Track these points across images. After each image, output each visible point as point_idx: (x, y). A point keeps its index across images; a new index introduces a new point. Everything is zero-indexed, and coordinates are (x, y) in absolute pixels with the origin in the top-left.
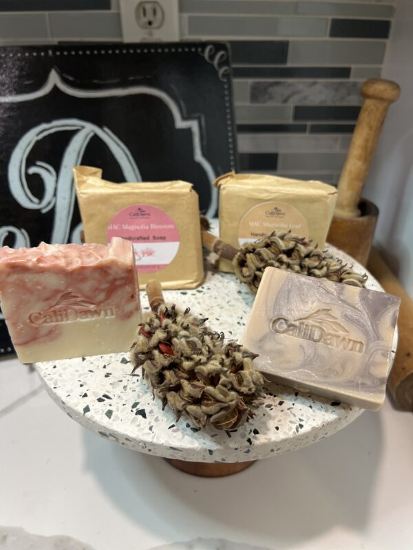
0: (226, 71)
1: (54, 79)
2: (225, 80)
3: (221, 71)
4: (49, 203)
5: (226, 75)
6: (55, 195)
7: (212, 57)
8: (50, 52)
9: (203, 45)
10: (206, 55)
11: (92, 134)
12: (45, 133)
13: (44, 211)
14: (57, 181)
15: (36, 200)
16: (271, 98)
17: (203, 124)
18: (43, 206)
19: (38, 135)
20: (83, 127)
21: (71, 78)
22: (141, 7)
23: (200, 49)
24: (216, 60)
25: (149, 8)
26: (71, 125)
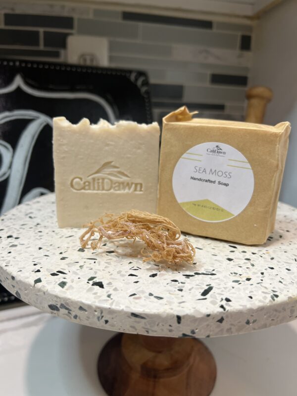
0: (146, 90)
1: (18, 82)
3: (143, 89)
4: (4, 174)
5: (147, 92)
6: (10, 167)
7: (136, 79)
8: (17, 64)
9: (130, 72)
10: (133, 77)
11: (45, 124)
14: (13, 156)
19: (1, 119)
20: (38, 118)
21: (30, 82)
22: (83, 56)
23: (128, 75)
24: (139, 83)
25: (88, 58)
26: (30, 116)
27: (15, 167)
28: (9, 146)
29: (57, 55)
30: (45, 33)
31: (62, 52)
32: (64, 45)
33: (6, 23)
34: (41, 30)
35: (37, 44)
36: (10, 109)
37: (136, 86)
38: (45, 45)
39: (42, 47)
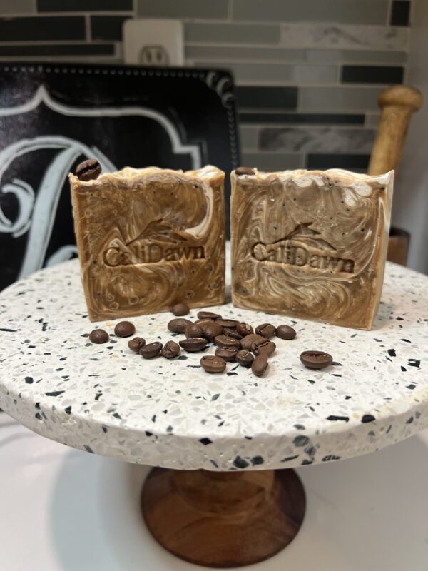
0: (230, 98)
1: (42, 95)
2: (229, 107)
3: (225, 98)
4: (23, 227)
5: (230, 102)
6: (31, 217)
7: (215, 83)
8: (40, 69)
9: (206, 71)
10: (209, 80)
11: (79, 154)
12: (27, 150)
13: (16, 235)
14: (34, 202)
15: (7, 222)
16: (282, 144)
17: (205, 150)
18: (16, 229)
19: (18, 151)
20: (69, 146)
21: (60, 95)
22: (146, 51)
23: (202, 76)
24: (219, 88)
25: (153, 52)
26: (57, 144)
27: (36, 216)
28: (29, 188)
29: (109, 50)
30: (93, 18)
31: (117, 45)
32: (119, 36)
33: (40, 9)
34: (87, 15)
35: (83, 37)
37: (214, 93)
38: (94, 37)
39: (89, 40)
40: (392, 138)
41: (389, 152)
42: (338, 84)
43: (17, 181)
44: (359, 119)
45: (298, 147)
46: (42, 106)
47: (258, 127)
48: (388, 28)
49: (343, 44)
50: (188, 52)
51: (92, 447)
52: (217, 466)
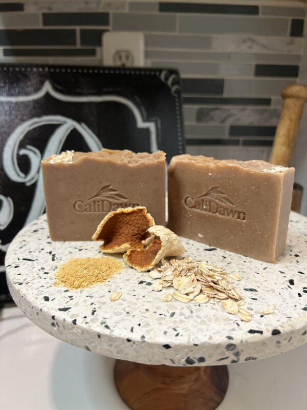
0: (177, 89)
1: (47, 87)
2: (176, 95)
3: (174, 89)
4: (33, 178)
5: (178, 92)
6: (38, 172)
7: (167, 79)
8: (46, 69)
9: (160, 71)
10: (163, 77)
11: (72, 128)
12: (36, 125)
13: (28, 184)
15: (22, 175)
16: (212, 119)
17: (159, 126)
18: (28, 180)
19: (30, 126)
20: (65, 122)
21: (60, 88)
22: (118, 54)
23: (157, 74)
24: (170, 82)
25: (123, 55)
26: (57, 121)
28: (37, 151)
29: (92, 53)
30: (82, 31)
31: (98, 49)
32: (99, 43)
33: (45, 24)
34: (78, 28)
35: (74, 43)
36: (39, 115)
37: (167, 85)
38: (82, 43)
39: (79, 46)
40: (291, 120)
41: (289, 130)
42: (252, 77)
43: (29, 147)
44: (267, 102)
45: (223, 121)
46: (47, 95)
47: (196, 107)
48: (288, 38)
49: (256, 49)
50: (147, 55)
51: (90, 347)
52: (174, 363)
